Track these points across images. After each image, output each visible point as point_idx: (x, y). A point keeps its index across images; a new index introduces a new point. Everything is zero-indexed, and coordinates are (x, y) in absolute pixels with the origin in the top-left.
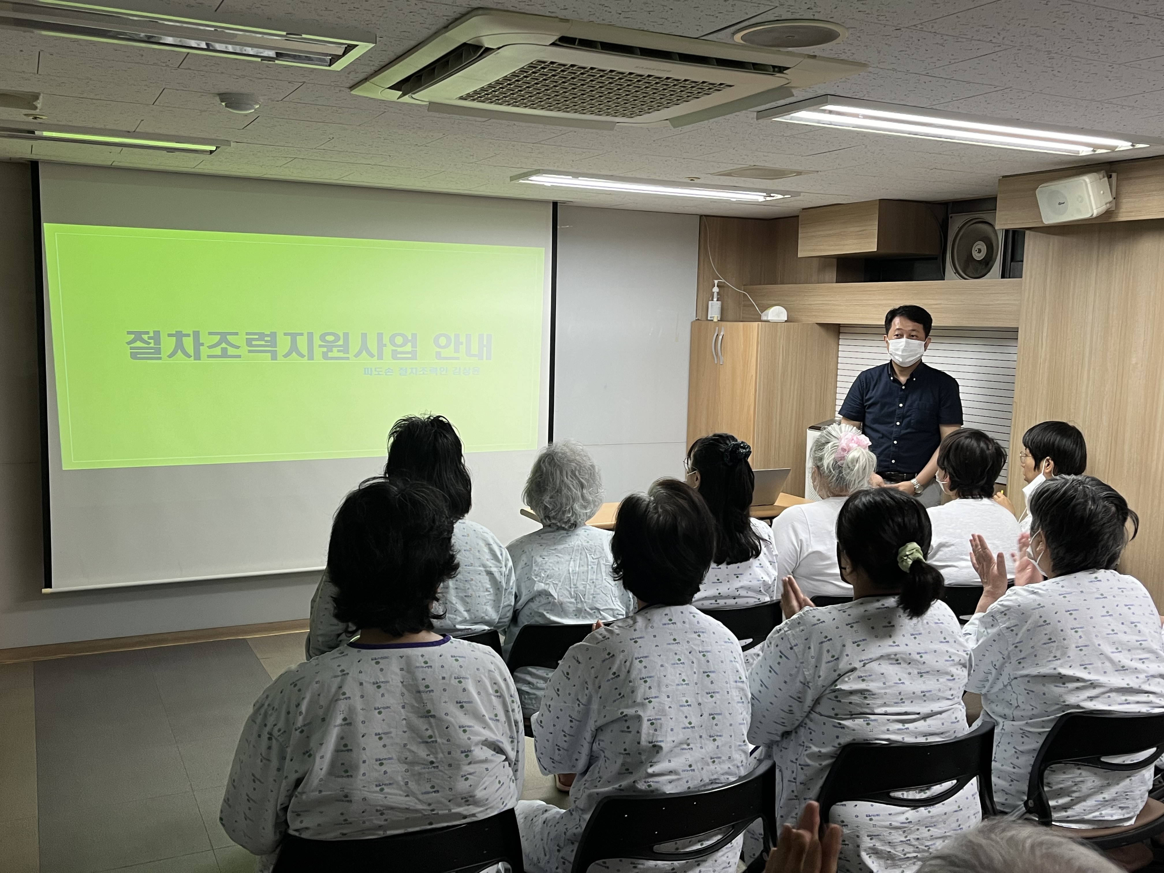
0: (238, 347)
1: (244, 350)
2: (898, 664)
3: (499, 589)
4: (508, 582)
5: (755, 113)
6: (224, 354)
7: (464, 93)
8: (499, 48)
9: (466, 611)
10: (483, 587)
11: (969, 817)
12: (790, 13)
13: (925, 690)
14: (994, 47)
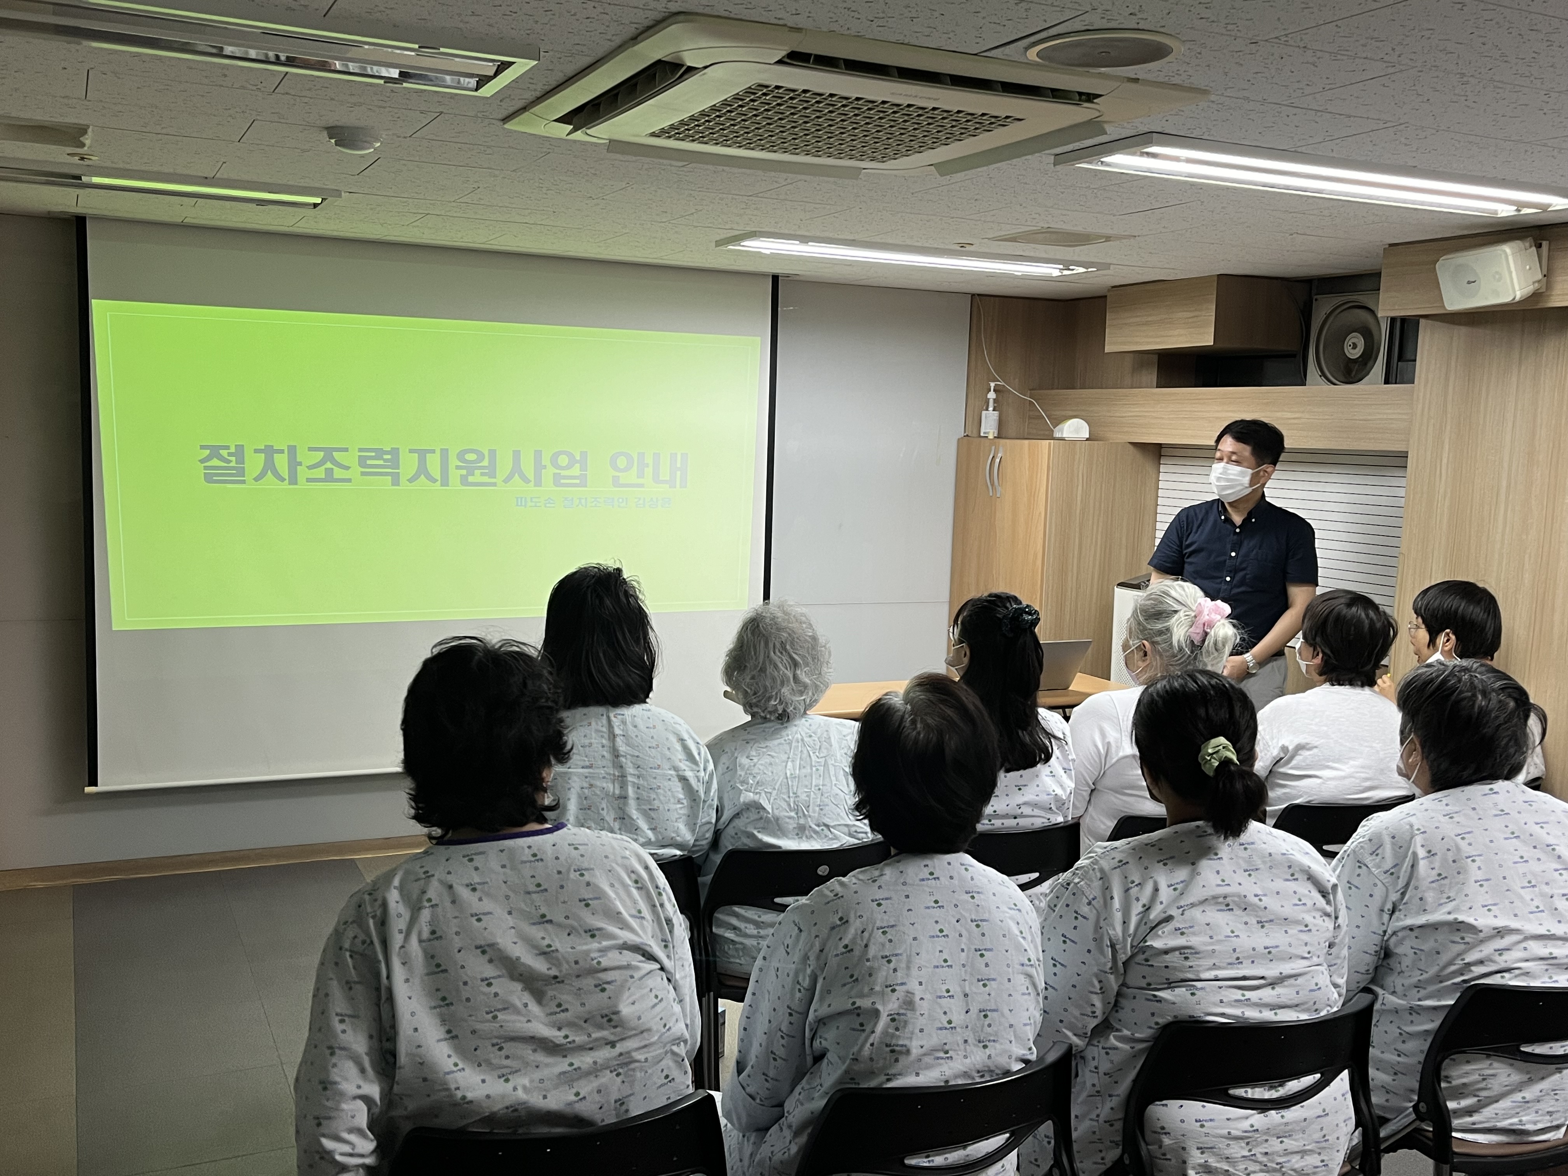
0: (347, 468)
1: (356, 470)
2: (1229, 910)
3: (695, 800)
4: (707, 791)
5: (1053, 157)
6: (329, 477)
7: (656, 128)
8: (706, 67)
9: (651, 829)
10: (674, 797)
11: (1337, 1125)
12: (1105, 21)
13: (1269, 945)
14: (1387, 67)
